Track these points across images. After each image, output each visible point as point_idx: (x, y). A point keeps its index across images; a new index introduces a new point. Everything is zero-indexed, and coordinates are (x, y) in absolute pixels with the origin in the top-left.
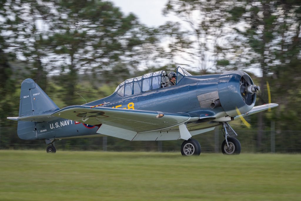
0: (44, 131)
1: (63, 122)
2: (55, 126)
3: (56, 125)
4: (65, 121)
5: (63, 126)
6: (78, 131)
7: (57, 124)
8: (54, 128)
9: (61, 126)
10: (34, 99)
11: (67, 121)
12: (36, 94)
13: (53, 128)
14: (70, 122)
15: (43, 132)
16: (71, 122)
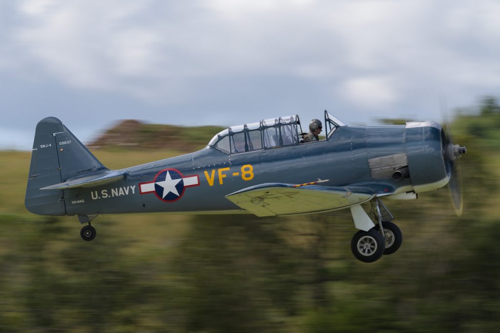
0: (78, 202)
1: (116, 189)
2: (100, 195)
3: (104, 194)
4: (121, 189)
5: (117, 195)
6: (144, 205)
7: (104, 192)
8: (99, 198)
9: (113, 196)
10: (62, 150)
11: (124, 188)
12: (65, 143)
13: (96, 198)
14: (130, 190)
15: (77, 204)
16: (132, 190)
